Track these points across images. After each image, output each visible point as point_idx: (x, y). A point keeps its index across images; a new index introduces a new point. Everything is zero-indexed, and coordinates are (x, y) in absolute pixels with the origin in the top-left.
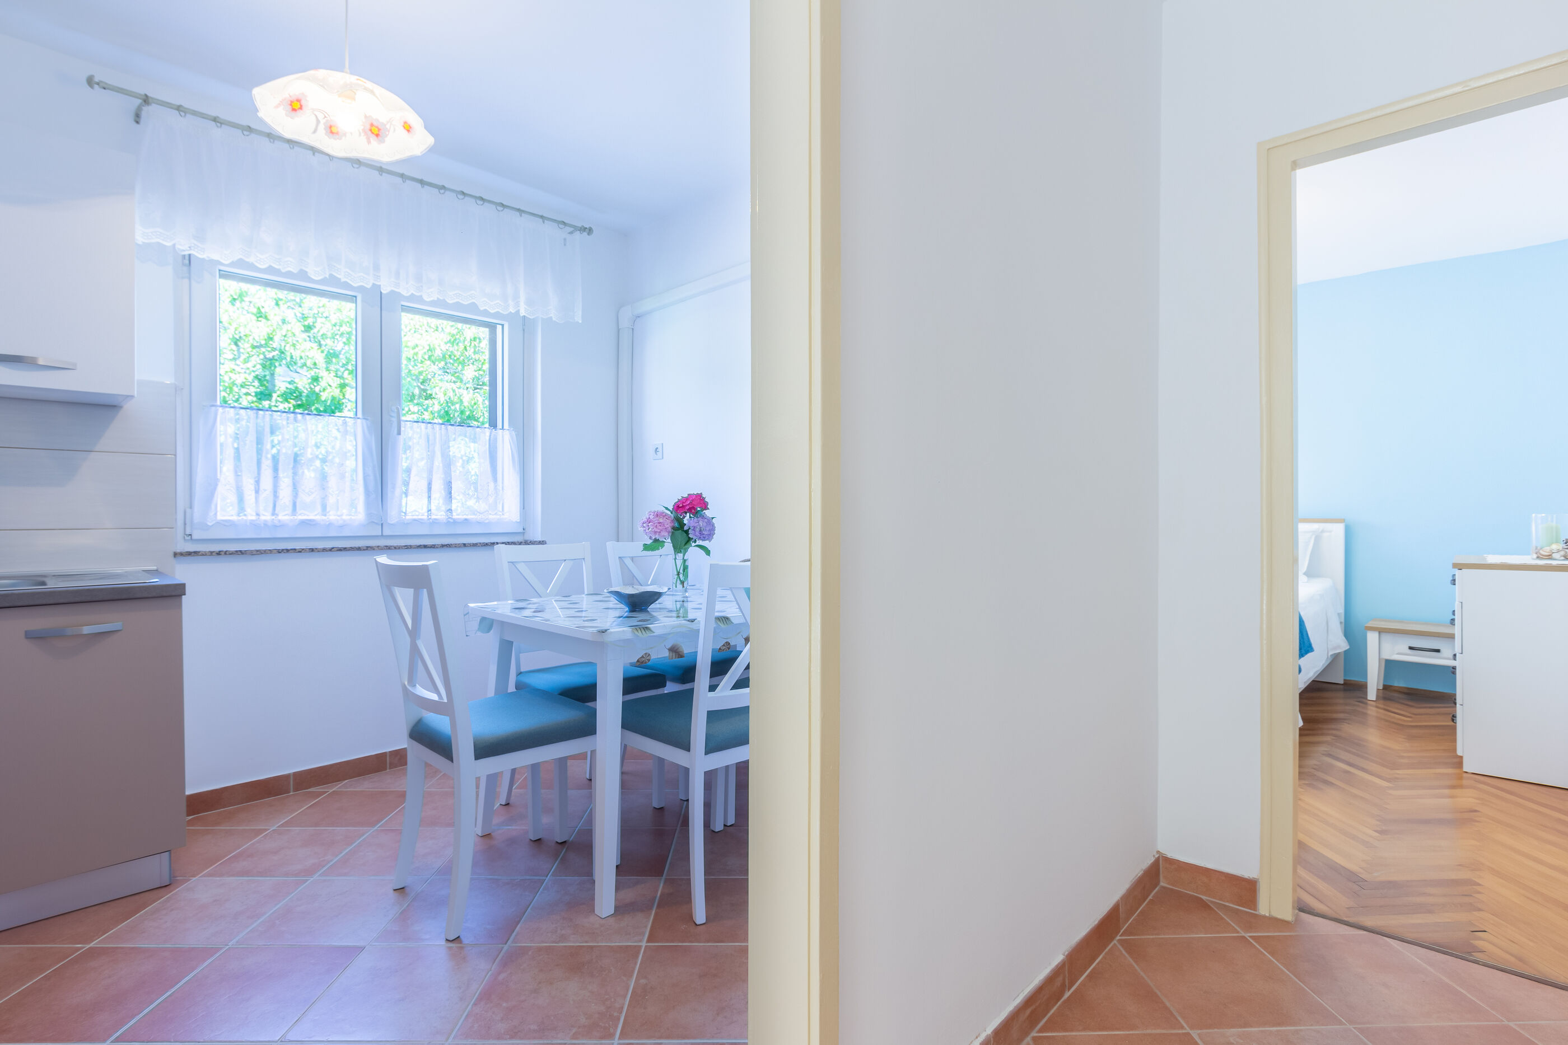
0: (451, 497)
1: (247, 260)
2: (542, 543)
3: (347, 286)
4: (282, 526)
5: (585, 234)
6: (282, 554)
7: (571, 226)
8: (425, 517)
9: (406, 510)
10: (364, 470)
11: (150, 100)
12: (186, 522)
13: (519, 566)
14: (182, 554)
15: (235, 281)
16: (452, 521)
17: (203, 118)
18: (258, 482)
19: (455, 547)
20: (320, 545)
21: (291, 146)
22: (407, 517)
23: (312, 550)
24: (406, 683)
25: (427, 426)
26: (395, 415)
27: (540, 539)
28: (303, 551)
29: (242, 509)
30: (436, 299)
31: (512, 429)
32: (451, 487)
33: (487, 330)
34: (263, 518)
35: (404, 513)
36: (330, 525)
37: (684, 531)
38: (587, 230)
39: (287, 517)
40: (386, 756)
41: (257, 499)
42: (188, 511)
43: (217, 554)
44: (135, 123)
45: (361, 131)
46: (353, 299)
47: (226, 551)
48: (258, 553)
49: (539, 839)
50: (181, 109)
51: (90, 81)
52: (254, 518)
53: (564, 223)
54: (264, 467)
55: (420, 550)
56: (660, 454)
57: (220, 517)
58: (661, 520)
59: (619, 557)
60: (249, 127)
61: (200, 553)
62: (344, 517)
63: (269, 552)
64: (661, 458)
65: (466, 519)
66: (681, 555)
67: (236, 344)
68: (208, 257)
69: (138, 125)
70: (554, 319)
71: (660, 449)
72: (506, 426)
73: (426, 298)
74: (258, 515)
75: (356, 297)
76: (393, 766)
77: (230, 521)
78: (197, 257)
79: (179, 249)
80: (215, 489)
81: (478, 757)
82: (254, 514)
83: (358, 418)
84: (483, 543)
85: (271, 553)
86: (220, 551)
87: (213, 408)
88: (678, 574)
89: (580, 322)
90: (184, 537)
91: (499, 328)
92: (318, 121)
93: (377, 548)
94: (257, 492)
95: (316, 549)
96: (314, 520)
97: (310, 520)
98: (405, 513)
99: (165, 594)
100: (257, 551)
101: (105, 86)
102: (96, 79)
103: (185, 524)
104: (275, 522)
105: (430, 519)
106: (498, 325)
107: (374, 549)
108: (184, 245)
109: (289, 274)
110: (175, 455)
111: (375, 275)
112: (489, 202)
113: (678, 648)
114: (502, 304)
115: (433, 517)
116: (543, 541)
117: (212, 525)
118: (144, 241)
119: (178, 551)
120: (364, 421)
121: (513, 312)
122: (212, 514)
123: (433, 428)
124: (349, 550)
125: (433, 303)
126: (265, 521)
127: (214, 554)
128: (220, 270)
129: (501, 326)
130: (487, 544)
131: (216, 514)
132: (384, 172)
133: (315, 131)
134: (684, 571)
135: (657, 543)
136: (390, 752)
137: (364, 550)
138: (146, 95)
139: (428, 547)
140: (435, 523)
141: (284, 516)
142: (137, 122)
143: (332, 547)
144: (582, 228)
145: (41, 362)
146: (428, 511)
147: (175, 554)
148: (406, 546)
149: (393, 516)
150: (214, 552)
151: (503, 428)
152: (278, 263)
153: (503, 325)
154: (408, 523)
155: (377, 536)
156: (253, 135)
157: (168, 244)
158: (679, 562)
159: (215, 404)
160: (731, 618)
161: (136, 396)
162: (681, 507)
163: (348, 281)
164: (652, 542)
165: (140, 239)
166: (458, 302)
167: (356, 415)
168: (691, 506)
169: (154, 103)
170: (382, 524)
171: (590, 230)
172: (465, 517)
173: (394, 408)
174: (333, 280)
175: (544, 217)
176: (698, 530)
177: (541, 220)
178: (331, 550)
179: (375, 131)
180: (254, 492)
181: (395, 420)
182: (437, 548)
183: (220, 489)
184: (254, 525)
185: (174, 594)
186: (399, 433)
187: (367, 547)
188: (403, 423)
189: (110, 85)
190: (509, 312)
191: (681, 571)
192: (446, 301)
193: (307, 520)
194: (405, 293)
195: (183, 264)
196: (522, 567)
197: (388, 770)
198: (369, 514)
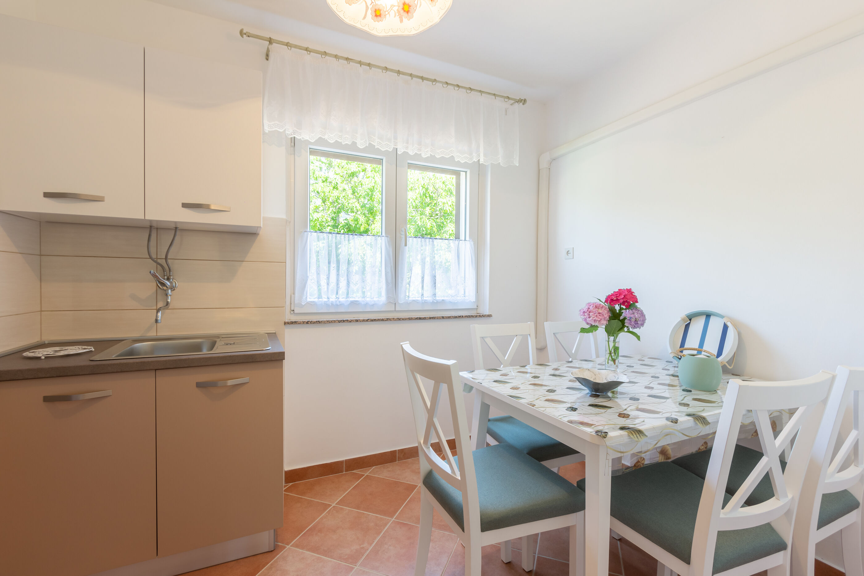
0: (435, 286)
1: (324, 137)
2: (489, 316)
3: (378, 151)
4: (342, 305)
5: (521, 104)
6: (341, 323)
7: (512, 99)
8: (420, 299)
9: (409, 294)
10: (385, 269)
11: (272, 41)
12: (292, 303)
13: (486, 340)
14: (288, 323)
15: (318, 156)
16: (436, 301)
17: (300, 49)
18: (328, 278)
19: (438, 319)
20: (361, 317)
21: (348, 62)
22: (410, 299)
23: (357, 321)
24: (422, 442)
25: (421, 240)
26: (403, 233)
27: (487, 313)
28: (352, 321)
29: (320, 297)
30: (429, 156)
31: (471, 240)
32: (436, 280)
33: (454, 177)
34: (331, 300)
35: (407, 296)
36: (366, 304)
37: (620, 320)
38: (523, 101)
39: (344, 300)
40: (396, 452)
41: (328, 288)
42: (293, 295)
43: (306, 323)
44: (266, 60)
45: (396, 12)
46: (379, 162)
47: (311, 321)
48: (328, 322)
49: (510, 562)
50: (288, 44)
51: (242, 33)
52: (326, 300)
53: (508, 98)
54: (332, 268)
55: (417, 321)
56: (570, 255)
57: (309, 300)
58: (600, 311)
59: (554, 333)
60: (325, 52)
61: (298, 323)
62: (375, 299)
63: (334, 322)
64: (572, 258)
65: (443, 300)
66: (612, 338)
67: (324, 203)
68: (303, 138)
69: (268, 61)
70: (501, 165)
71: (571, 251)
72: (467, 238)
73: (424, 156)
74: (328, 298)
75: (382, 159)
76: (400, 459)
77: (314, 302)
78: (297, 138)
79: (287, 134)
80: (306, 283)
81: (483, 530)
82: (326, 297)
83: (383, 236)
84: (454, 316)
85: (335, 322)
86: (308, 322)
87: (306, 233)
88: (610, 354)
89: (518, 165)
90: (290, 311)
91: (463, 175)
92: (367, 8)
93: (393, 320)
94: (328, 284)
95: (359, 320)
96: (358, 301)
97: (356, 301)
98: (409, 297)
99: (273, 359)
100: (328, 321)
101: (249, 35)
102: (245, 31)
103: (291, 304)
104: (337, 302)
105: (423, 300)
106: (461, 172)
107: (391, 320)
108: (289, 130)
109: (346, 147)
110: (286, 262)
111: (395, 142)
112: (462, 87)
113: (667, 451)
114: (468, 156)
115: (425, 299)
116: (490, 315)
117: (305, 305)
118: (269, 130)
119: (287, 321)
120: (386, 238)
121: (476, 161)
122: (304, 298)
123: (425, 241)
124: (377, 321)
125: (427, 159)
126: (332, 302)
127: (305, 323)
128: (310, 148)
129: (464, 173)
130: (456, 317)
131: (307, 297)
132: (401, 74)
133: (364, 18)
134: (615, 351)
135: (593, 328)
136: (398, 450)
137: (385, 321)
138: (270, 38)
139: (422, 319)
140: (425, 302)
141: (342, 299)
142: (267, 59)
143: (368, 319)
144: (520, 100)
145: (213, 207)
146: (422, 295)
147: (285, 323)
148: (409, 318)
149: (402, 299)
150: (305, 322)
151: (465, 240)
152: (340, 138)
153: (466, 172)
154: (410, 303)
155: (393, 311)
156: (327, 57)
157: (281, 131)
158: (612, 345)
159: (307, 230)
160: (706, 417)
161: (262, 227)
162: (615, 300)
163: (379, 147)
164: (590, 327)
165: (267, 129)
166: (443, 157)
167: (382, 234)
168: (625, 300)
169: (275, 43)
170: (395, 303)
171: (524, 101)
172: (443, 298)
173: (403, 229)
174: (371, 148)
175: (496, 94)
176: (633, 320)
177: (494, 97)
178: (367, 320)
179: (406, 8)
180: (326, 284)
181: (403, 236)
182: (427, 319)
183: (309, 282)
184: (326, 305)
185: (278, 359)
186: (406, 245)
187: (387, 319)
188: (407, 238)
189: (252, 34)
190: (473, 161)
191: (613, 351)
192: (435, 156)
193: (354, 301)
194: (411, 153)
195: (291, 146)
196: (488, 341)
197: (397, 462)
198: (388, 297)
